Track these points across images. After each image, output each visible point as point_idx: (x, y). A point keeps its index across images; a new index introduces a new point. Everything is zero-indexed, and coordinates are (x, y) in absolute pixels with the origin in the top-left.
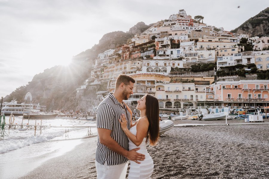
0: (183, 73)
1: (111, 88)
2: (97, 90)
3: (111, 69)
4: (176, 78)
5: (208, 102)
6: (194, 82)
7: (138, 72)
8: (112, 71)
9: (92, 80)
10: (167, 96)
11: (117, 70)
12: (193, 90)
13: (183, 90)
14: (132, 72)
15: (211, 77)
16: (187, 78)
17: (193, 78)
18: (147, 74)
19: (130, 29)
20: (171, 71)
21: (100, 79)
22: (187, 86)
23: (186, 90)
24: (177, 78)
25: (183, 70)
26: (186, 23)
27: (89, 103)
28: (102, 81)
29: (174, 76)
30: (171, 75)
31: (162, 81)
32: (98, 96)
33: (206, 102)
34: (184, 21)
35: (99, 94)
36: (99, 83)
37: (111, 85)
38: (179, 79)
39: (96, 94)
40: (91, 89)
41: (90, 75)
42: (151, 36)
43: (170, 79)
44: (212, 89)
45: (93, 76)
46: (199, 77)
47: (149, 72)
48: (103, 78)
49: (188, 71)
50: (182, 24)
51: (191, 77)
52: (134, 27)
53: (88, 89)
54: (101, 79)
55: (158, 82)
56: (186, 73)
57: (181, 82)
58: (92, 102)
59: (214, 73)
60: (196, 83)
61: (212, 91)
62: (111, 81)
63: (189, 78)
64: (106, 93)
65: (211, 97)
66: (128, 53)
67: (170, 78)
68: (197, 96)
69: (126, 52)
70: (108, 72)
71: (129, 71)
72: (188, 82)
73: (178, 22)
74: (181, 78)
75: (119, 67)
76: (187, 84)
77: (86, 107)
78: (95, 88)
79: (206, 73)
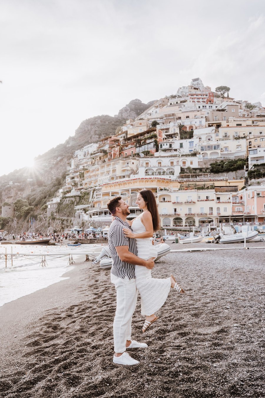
0: (199, 175)
1: (95, 200)
2: (75, 204)
3: (94, 173)
4: (187, 183)
5: (234, 216)
6: (214, 188)
7: (132, 177)
8: (95, 176)
9: (67, 190)
10: (175, 210)
11: (102, 173)
12: (213, 200)
13: (198, 201)
14: (124, 177)
15: (240, 179)
16: (203, 183)
17: (212, 182)
18: (146, 179)
19: (120, 110)
20: (180, 173)
21: (79, 187)
22: (203, 194)
23: (203, 201)
24: (190, 183)
25: (198, 171)
26: (203, 99)
27: (65, 222)
28: (82, 190)
29: (185, 179)
30: (181, 179)
31: (167, 188)
32: (77, 212)
33: (232, 216)
34: (200, 96)
35: (78, 210)
36: (78, 193)
37: (95, 195)
38: (193, 184)
39: (75, 209)
40: (67, 202)
41: (65, 183)
42: (150, 122)
43: (179, 185)
44: (241, 197)
45: (69, 184)
46: (221, 180)
47: (149, 175)
48: (84, 186)
49: (206, 172)
50: (196, 100)
51: (211, 181)
52: (126, 107)
53: (62, 203)
54: (81, 187)
55: (161, 190)
56: (202, 175)
57: (196, 188)
58: (69, 221)
59: (244, 173)
60: (217, 189)
61: (241, 201)
62: (94, 190)
63: (206, 183)
64: (89, 207)
65: (240, 210)
66: (117, 149)
67: (180, 183)
68: (218, 209)
69: (114, 147)
70: (90, 177)
71: (120, 175)
72: (206, 189)
73: (190, 98)
74: (195, 183)
75: (106, 169)
76: (204, 191)
77: (61, 228)
78: (72, 201)
79: (232, 174)
